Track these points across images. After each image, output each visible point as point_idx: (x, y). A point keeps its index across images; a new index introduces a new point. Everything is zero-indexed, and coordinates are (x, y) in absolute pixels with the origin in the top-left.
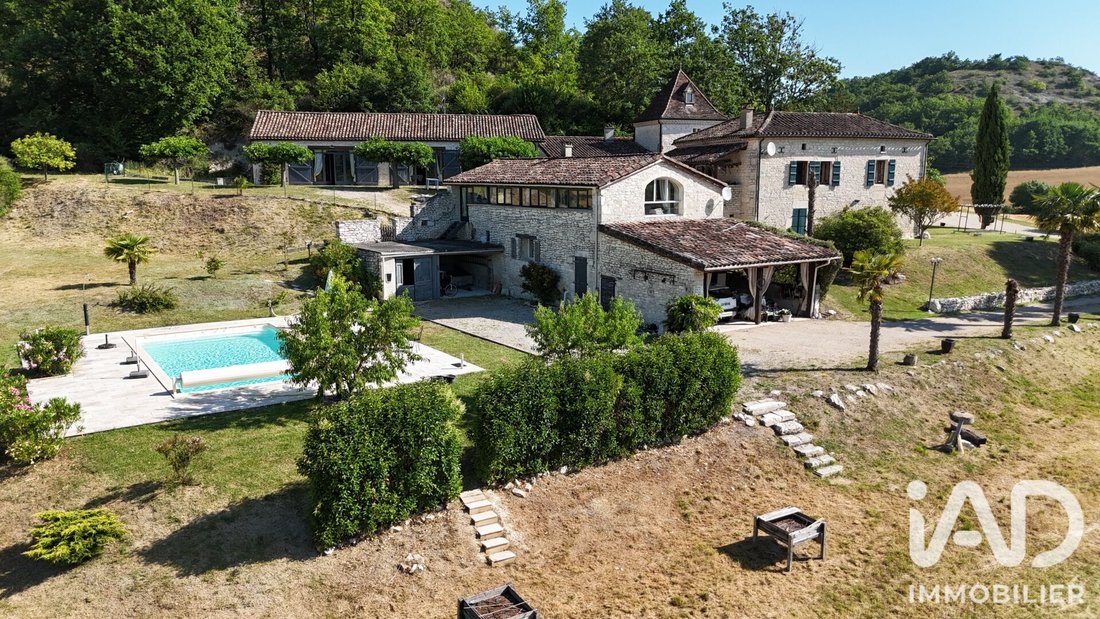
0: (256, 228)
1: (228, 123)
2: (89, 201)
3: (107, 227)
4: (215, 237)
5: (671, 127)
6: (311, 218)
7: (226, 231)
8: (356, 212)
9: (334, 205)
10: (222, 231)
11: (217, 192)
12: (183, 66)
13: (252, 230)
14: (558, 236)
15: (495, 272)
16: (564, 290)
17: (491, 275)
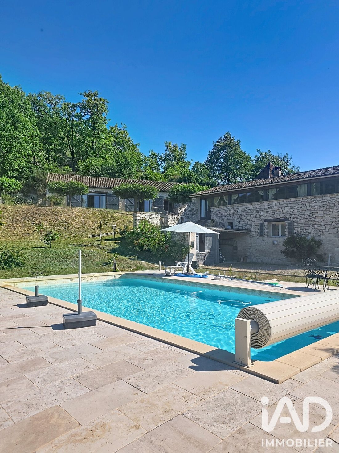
0: (66, 223)
13: (63, 224)
14: (316, 215)
15: (239, 249)
16: (325, 254)
17: (235, 251)
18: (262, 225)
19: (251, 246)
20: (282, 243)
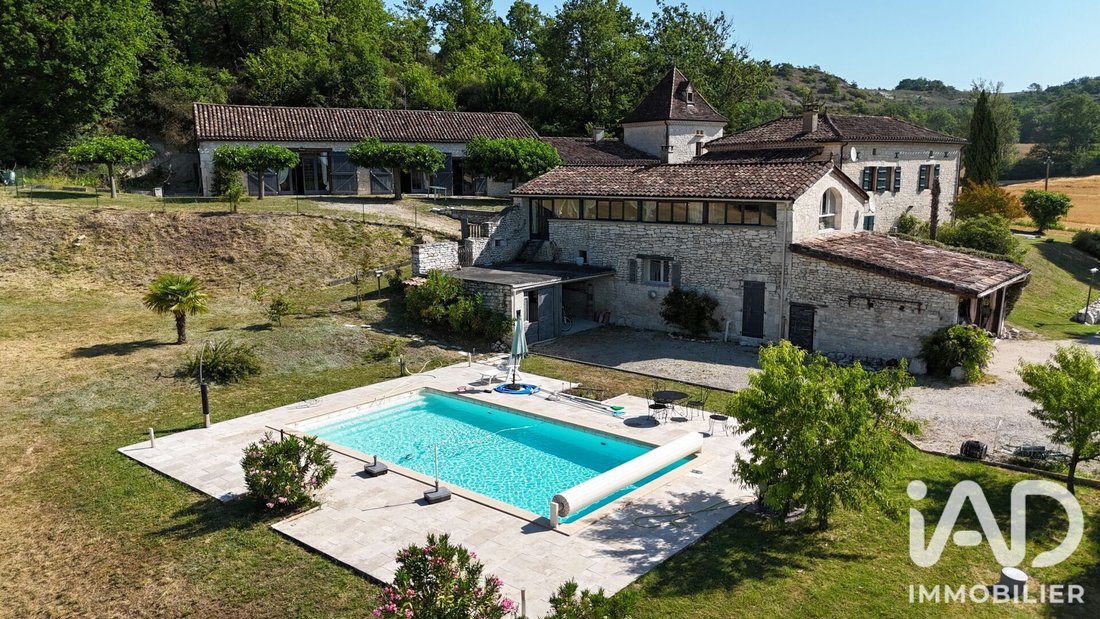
0: (278, 255)
1: (138, 118)
2: (12, 223)
3: (54, 259)
4: (223, 268)
5: (677, 128)
6: (343, 240)
7: (237, 260)
8: (393, 230)
9: (364, 222)
10: (231, 260)
11: (203, 208)
12: (98, 46)
13: (273, 258)
14: (713, 257)
15: (597, 299)
16: (723, 319)
17: (591, 302)
18: (633, 263)
19: (616, 296)
20: (661, 300)
